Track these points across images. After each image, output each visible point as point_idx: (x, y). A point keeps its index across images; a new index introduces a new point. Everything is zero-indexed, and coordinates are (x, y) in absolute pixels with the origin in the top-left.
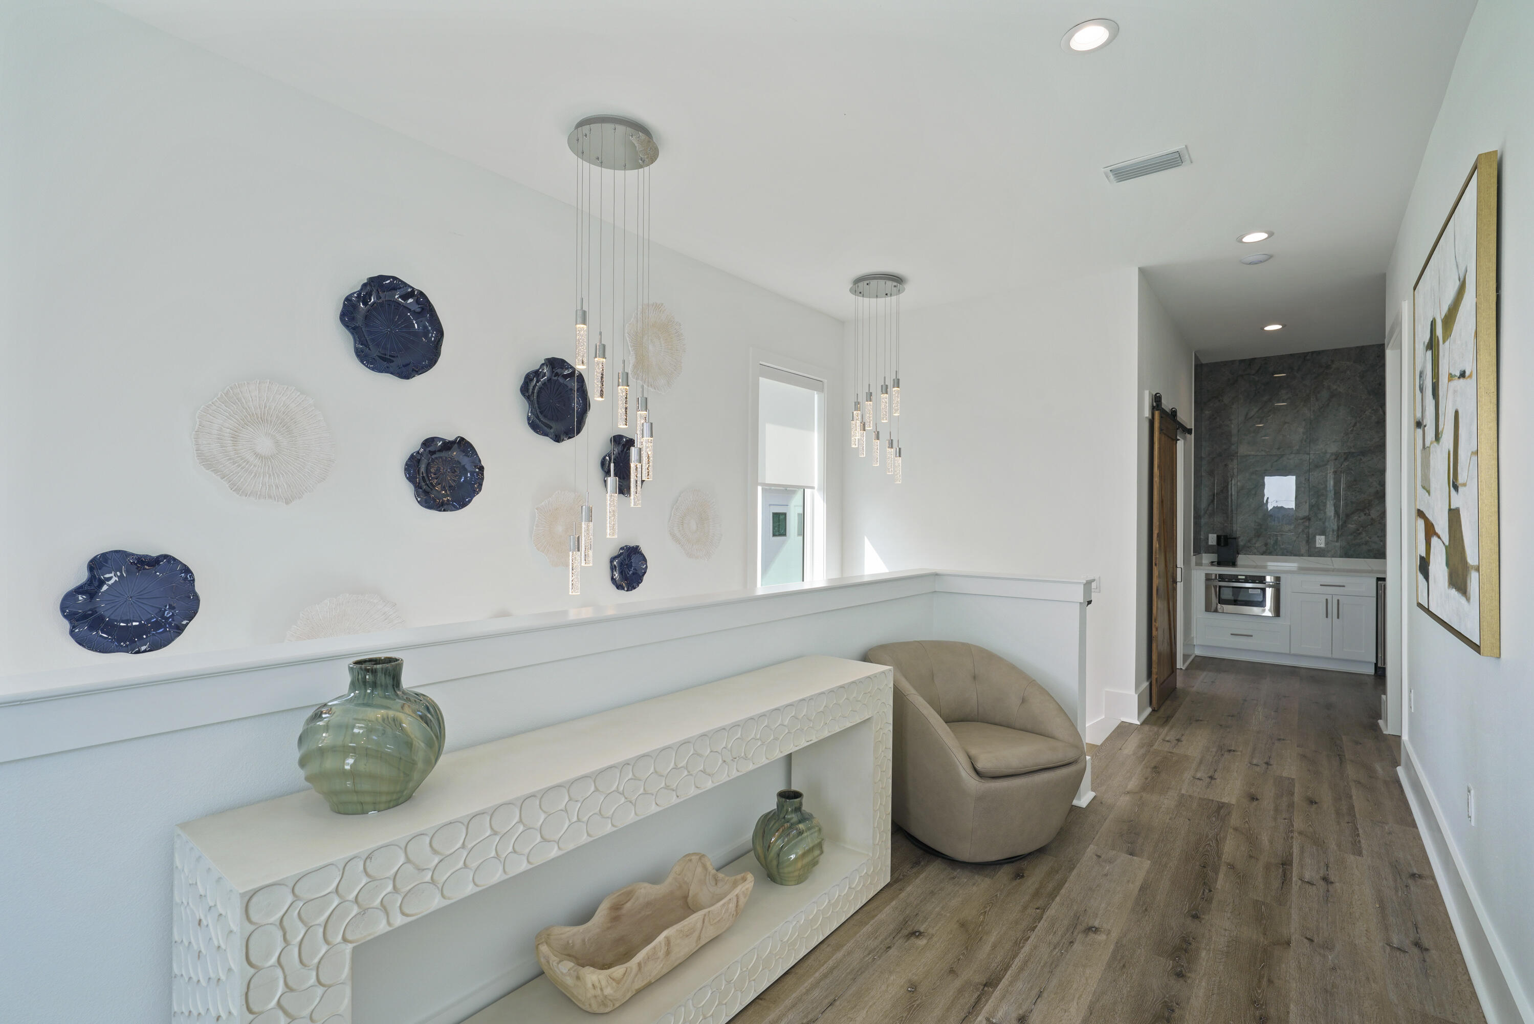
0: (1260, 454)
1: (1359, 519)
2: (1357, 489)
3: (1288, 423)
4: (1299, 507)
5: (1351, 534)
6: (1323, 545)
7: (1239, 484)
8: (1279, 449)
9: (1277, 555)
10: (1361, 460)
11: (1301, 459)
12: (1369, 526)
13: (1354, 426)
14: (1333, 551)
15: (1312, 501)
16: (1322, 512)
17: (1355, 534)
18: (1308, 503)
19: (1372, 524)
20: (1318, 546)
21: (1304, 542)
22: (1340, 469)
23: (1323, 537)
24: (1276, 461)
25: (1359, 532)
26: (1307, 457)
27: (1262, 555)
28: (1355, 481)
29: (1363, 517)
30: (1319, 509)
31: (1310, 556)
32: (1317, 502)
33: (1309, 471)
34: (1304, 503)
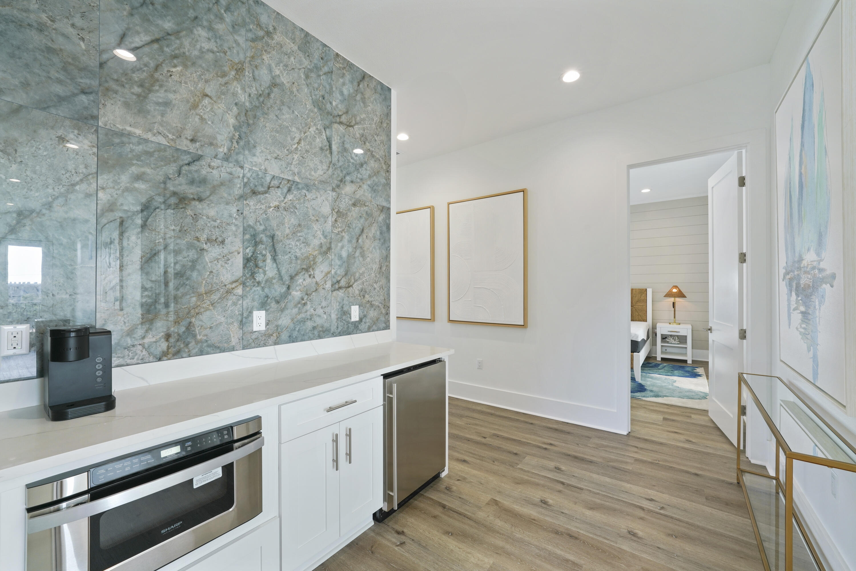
0: (153, 139)
1: (304, 282)
2: (302, 238)
3: (210, 97)
4: (228, 260)
5: (296, 306)
6: (263, 328)
7: (101, 194)
8: (193, 140)
9: (189, 356)
10: (306, 196)
11: (231, 174)
12: (314, 294)
13: (298, 143)
14: (274, 335)
15: (248, 251)
16: (261, 270)
17: (299, 305)
18: (241, 254)
19: (316, 290)
20: (255, 328)
21: (236, 325)
22: (283, 205)
23: (263, 313)
24: (189, 164)
25: (303, 302)
26: (239, 172)
27: (160, 360)
28: (300, 225)
29: (308, 280)
30: (257, 266)
31: (244, 348)
32: (253, 253)
33: (242, 197)
34: (236, 253)
